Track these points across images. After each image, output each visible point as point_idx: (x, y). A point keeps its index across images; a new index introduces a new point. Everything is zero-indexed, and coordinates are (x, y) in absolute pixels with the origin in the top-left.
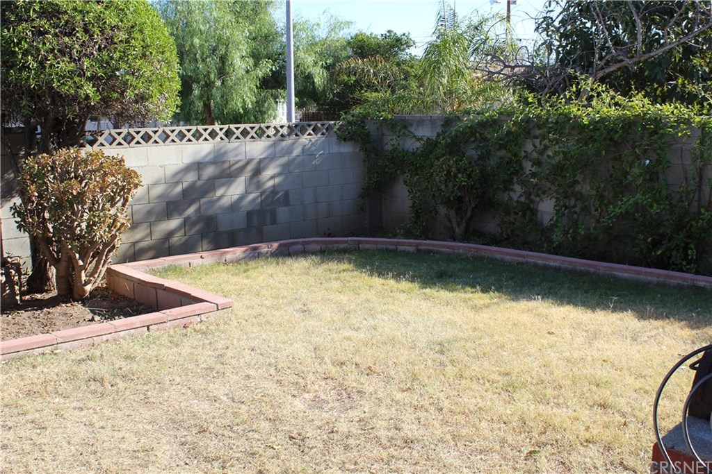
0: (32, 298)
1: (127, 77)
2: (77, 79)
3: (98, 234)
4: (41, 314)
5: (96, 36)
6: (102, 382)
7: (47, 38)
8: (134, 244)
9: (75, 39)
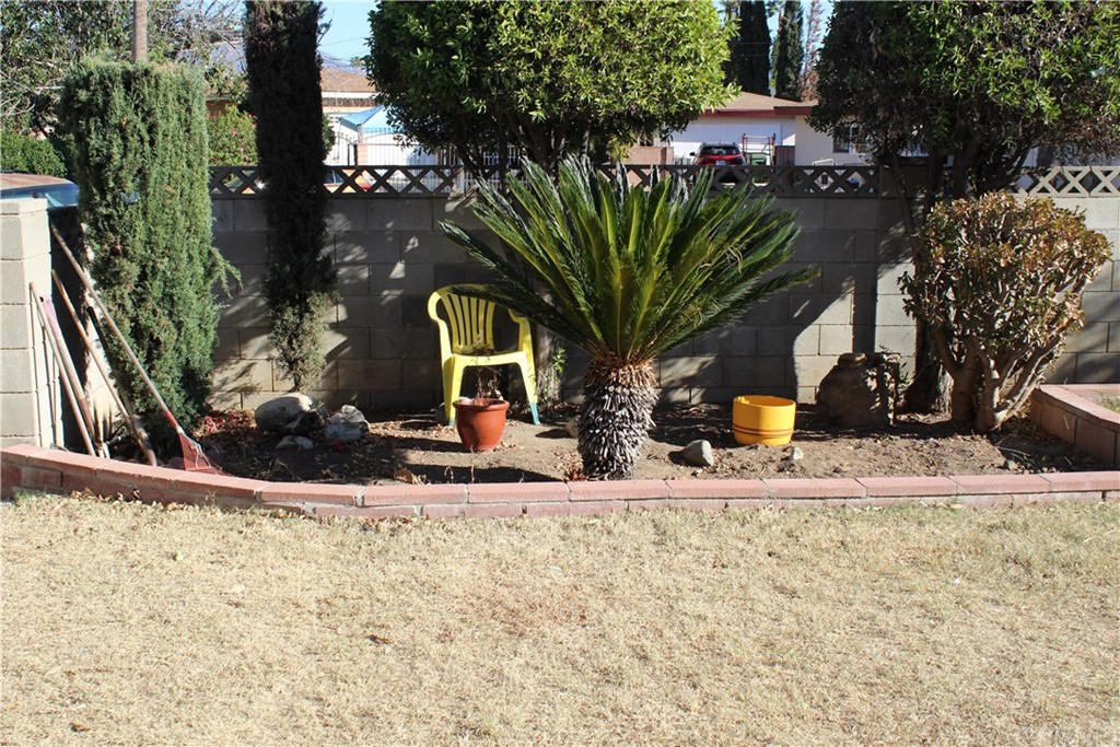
0: (911, 419)
1: (1110, 80)
2: (1025, 83)
3: (1031, 332)
4: (926, 446)
5: (1064, 13)
6: (1027, 566)
7: (986, 18)
8: (1078, 355)
9: (1029, 18)
